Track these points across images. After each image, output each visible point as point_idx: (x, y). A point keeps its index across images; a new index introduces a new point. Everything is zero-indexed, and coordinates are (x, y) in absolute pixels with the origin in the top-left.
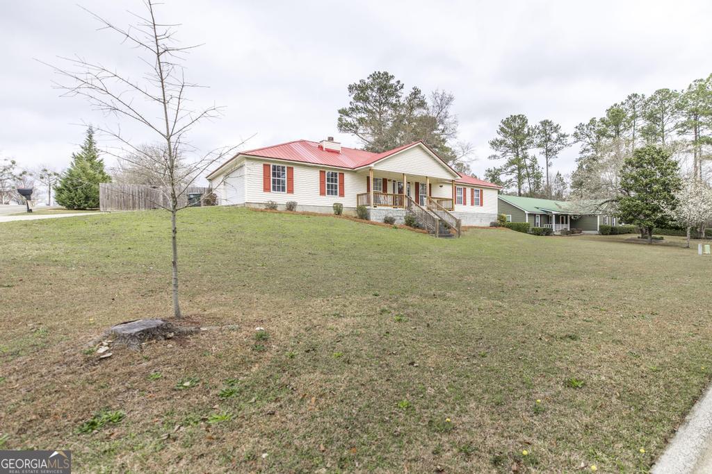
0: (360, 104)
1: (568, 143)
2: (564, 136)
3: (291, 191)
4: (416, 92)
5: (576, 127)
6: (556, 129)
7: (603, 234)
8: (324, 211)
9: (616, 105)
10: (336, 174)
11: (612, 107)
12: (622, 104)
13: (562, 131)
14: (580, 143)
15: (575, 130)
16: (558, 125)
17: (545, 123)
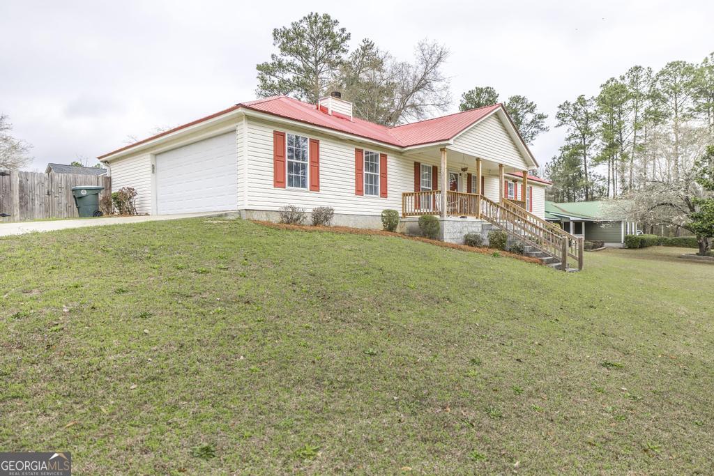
0: (288, 59)
1: (544, 127)
2: (541, 117)
3: (315, 187)
4: (368, 46)
5: (560, 107)
6: (531, 108)
7: (630, 248)
8: (361, 225)
9: (613, 79)
10: (376, 156)
11: (608, 82)
12: (623, 78)
13: (538, 111)
14: (565, 127)
15: (558, 110)
16: (532, 103)
17: (516, 99)
